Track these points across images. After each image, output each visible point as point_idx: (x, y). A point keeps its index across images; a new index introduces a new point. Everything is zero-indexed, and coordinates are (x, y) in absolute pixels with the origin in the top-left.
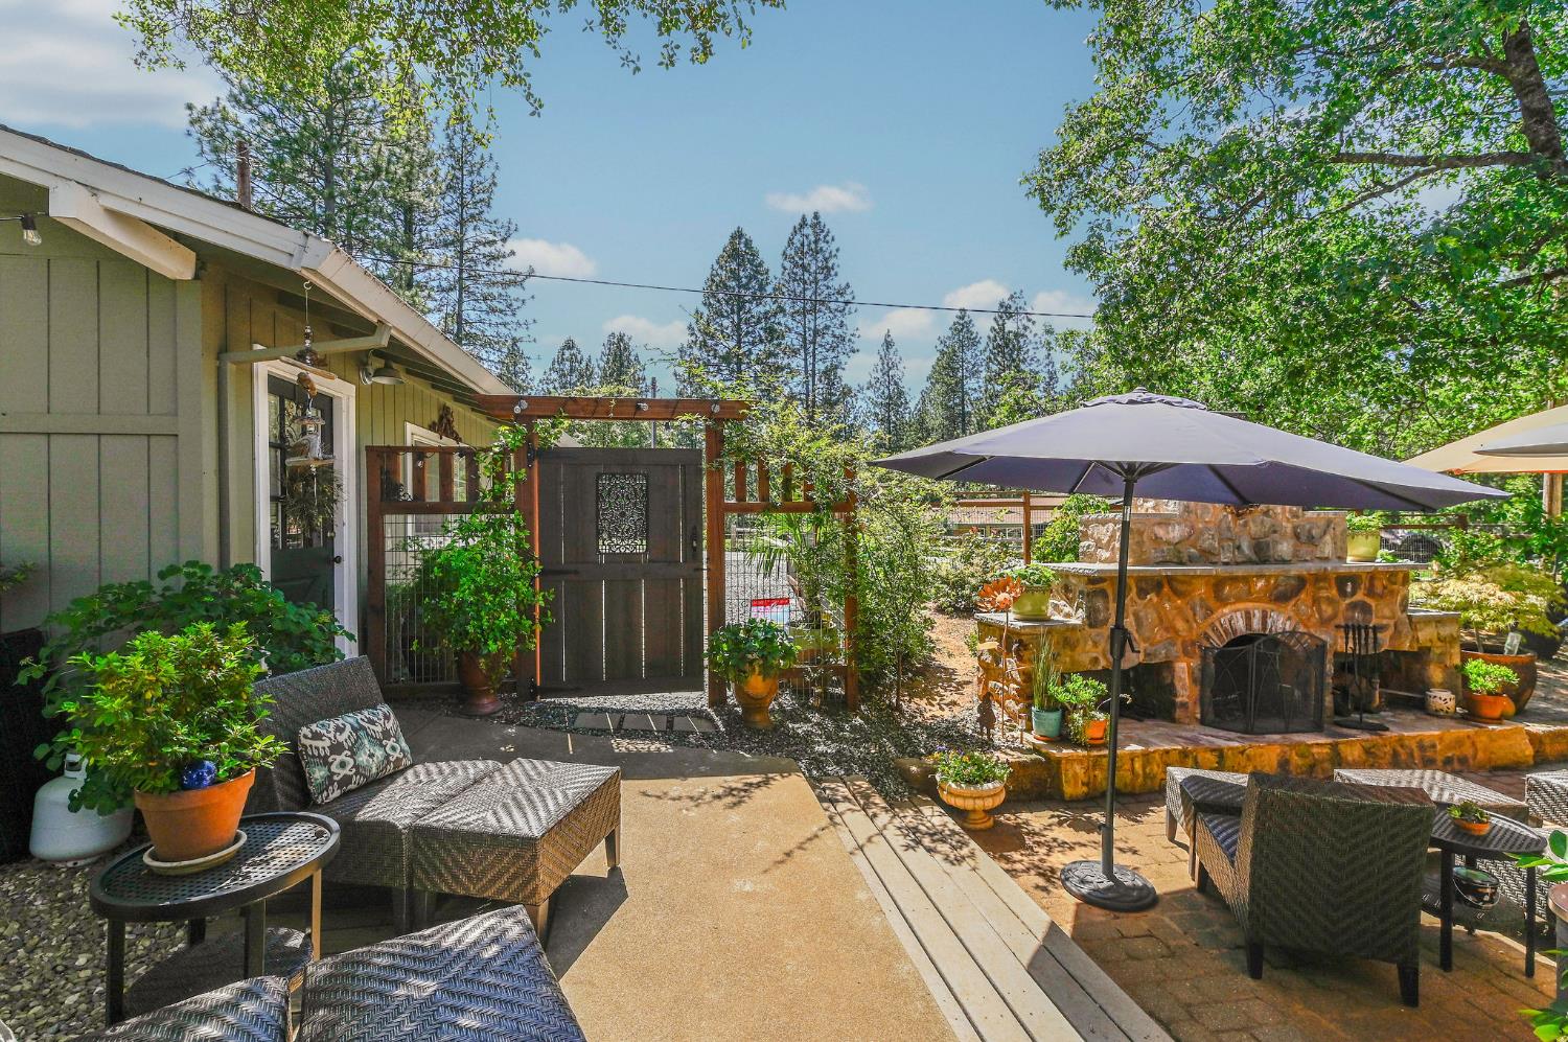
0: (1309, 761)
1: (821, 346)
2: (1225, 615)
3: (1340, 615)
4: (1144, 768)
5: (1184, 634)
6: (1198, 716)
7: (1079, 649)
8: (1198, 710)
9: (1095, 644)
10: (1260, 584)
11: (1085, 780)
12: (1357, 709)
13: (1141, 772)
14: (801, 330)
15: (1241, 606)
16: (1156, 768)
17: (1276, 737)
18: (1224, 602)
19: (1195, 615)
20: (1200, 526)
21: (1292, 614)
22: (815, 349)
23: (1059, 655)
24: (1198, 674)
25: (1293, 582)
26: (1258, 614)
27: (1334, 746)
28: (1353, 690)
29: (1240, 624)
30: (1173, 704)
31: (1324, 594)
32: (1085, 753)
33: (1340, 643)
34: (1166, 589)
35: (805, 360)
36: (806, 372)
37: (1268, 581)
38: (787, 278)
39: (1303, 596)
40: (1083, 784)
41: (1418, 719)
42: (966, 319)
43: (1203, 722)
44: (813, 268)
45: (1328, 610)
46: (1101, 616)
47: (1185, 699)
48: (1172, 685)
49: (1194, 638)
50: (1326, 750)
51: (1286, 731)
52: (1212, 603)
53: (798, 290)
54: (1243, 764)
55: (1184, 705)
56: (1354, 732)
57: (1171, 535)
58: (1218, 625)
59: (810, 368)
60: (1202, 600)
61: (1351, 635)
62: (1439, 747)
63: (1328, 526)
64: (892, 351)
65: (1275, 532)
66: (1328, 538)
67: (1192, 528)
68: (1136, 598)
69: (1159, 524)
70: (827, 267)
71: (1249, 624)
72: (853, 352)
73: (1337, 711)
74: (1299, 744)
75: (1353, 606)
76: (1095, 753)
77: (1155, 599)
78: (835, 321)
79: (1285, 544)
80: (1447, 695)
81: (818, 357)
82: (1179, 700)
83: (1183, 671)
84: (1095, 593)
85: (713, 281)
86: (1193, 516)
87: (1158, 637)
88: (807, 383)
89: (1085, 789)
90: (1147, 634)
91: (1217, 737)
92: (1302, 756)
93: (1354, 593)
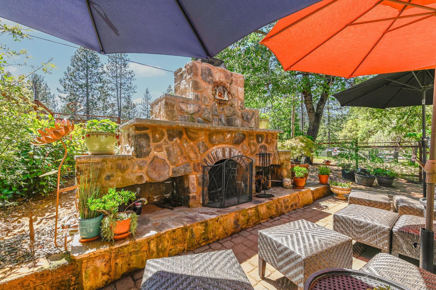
0: (247, 217)
1: (123, 89)
2: (214, 150)
3: (257, 150)
4: (157, 246)
5: (194, 160)
6: (201, 202)
7: (129, 171)
8: (201, 199)
9: (141, 168)
10: (229, 136)
11: (106, 271)
12: (263, 189)
13: (155, 250)
14: (115, 82)
15: (221, 146)
16: (166, 243)
17: (234, 207)
18: (213, 143)
19: (199, 150)
20: (203, 106)
21: (241, 150)
22: (121, 90)
23: (112, 176)
24: (201, 180)
25: (241, 136)
26: (228, 150)
27: (256, 208)
28: (262, 181)
29: (220, 155)
30: (189, 197)
31: (252, 141)
32: (107, 248)
33: (257, 162)
34: (185, 136)
35: (117, 93)
36: (118, 97)
37: (232, 135)
38: (110, 64)
39: (245, 142)
40: (103, 274)
41: (282, 190)
42: (171, 88)
43: (204, 205)
44: (120, 63)
45: (253, 148)
46: (145, 150)
47: (195, 194)
48: (188, 187)
49: (199, 162)
50: (253, 211)
51: (239, 203)
52: (207, 144)
53: (114, 69)
54: (217, 227)
55: (194, 197)
56: (262, 199)
57: (189, 109)
58: (210, 155)
59: (119, 96)
60: (203, 142)
61: (261, 158)
62: (289, 201)
63: (253, 115)
64: (148, 94)
65: (235, 115)
66: (253, 120)
67: (200, 107)
68: (167, 140)
69: (183, 102)
70: (125, 64)
71: (224, 155)
72: (135, 92)
73: (257, 191)
74: (243, 210)
75: (261, 147)
76: (117, 246)
77: (179, 141)
78: (128, 82)
79: (239, 120)
80: (289, 180)
81: (122, 92)
82: (191, 195)
83: (194, 180)
84: (140, 136)
85: (75, 57)
86: (200, 102)
87: (180, 162)
88: (118, 100)
89: (105, 278)
90: (174, 161)
91: (207, 213)
92: (244, 215)
93: (262, 142)
